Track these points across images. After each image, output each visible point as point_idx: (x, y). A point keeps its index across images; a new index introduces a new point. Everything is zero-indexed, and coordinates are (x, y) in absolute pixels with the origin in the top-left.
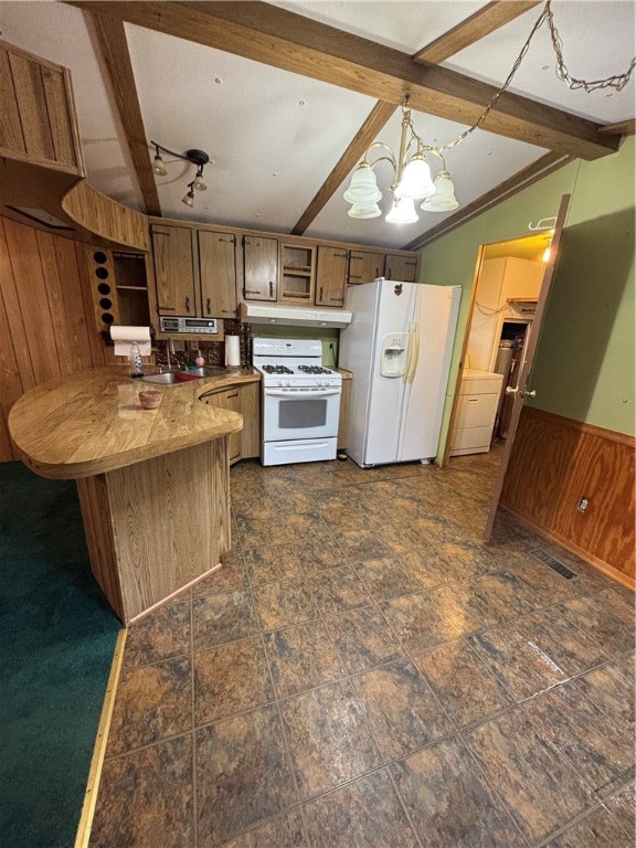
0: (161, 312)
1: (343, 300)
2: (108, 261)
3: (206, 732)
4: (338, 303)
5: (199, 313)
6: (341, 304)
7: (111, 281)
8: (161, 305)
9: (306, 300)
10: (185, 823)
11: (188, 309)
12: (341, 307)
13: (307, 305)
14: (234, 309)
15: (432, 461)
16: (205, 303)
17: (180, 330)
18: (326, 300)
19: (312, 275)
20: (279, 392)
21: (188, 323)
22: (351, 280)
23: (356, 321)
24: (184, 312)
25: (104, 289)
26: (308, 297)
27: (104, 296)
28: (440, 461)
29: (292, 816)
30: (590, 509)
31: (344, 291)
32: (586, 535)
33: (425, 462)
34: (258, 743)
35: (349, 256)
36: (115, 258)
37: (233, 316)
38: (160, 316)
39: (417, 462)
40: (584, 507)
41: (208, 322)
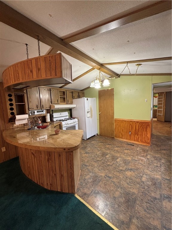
0: (30, 110)
1: (72, 102)
2: (13, 96)
3: (114, 198)
4: (71, 103)
5: (40, 109)
6: (72, 103)
7: (14, 102)
8: (30, 108)
9: (65, 103)
10: (127, 212)
11: (37, 108)
12: (72, 104)
13: (65, 104)
14: (49, 107)
15: (97, 134)
16: (42, 106)
17: (35, 114)
18: (69, 103)
19: (66, 97)
20: (66, 126)
21: (38, 112)
22: (73, 98)
23: (77, 106)
24: (36, 109)
25: (11, 105)
26: (65, 102)
27: (11, 107)
28: (99, 134)
29: (138, 198)
30: (131, 133)
31: (72, 101)
32: (132, 138)
33: (96, 135)
34: (123, 193)
35: (72, 93)
36: (15, 95)
37: (49, 108)
38: (29, 111)
39: (95, 135)
40: (130, 133)
41: (43, 111)
